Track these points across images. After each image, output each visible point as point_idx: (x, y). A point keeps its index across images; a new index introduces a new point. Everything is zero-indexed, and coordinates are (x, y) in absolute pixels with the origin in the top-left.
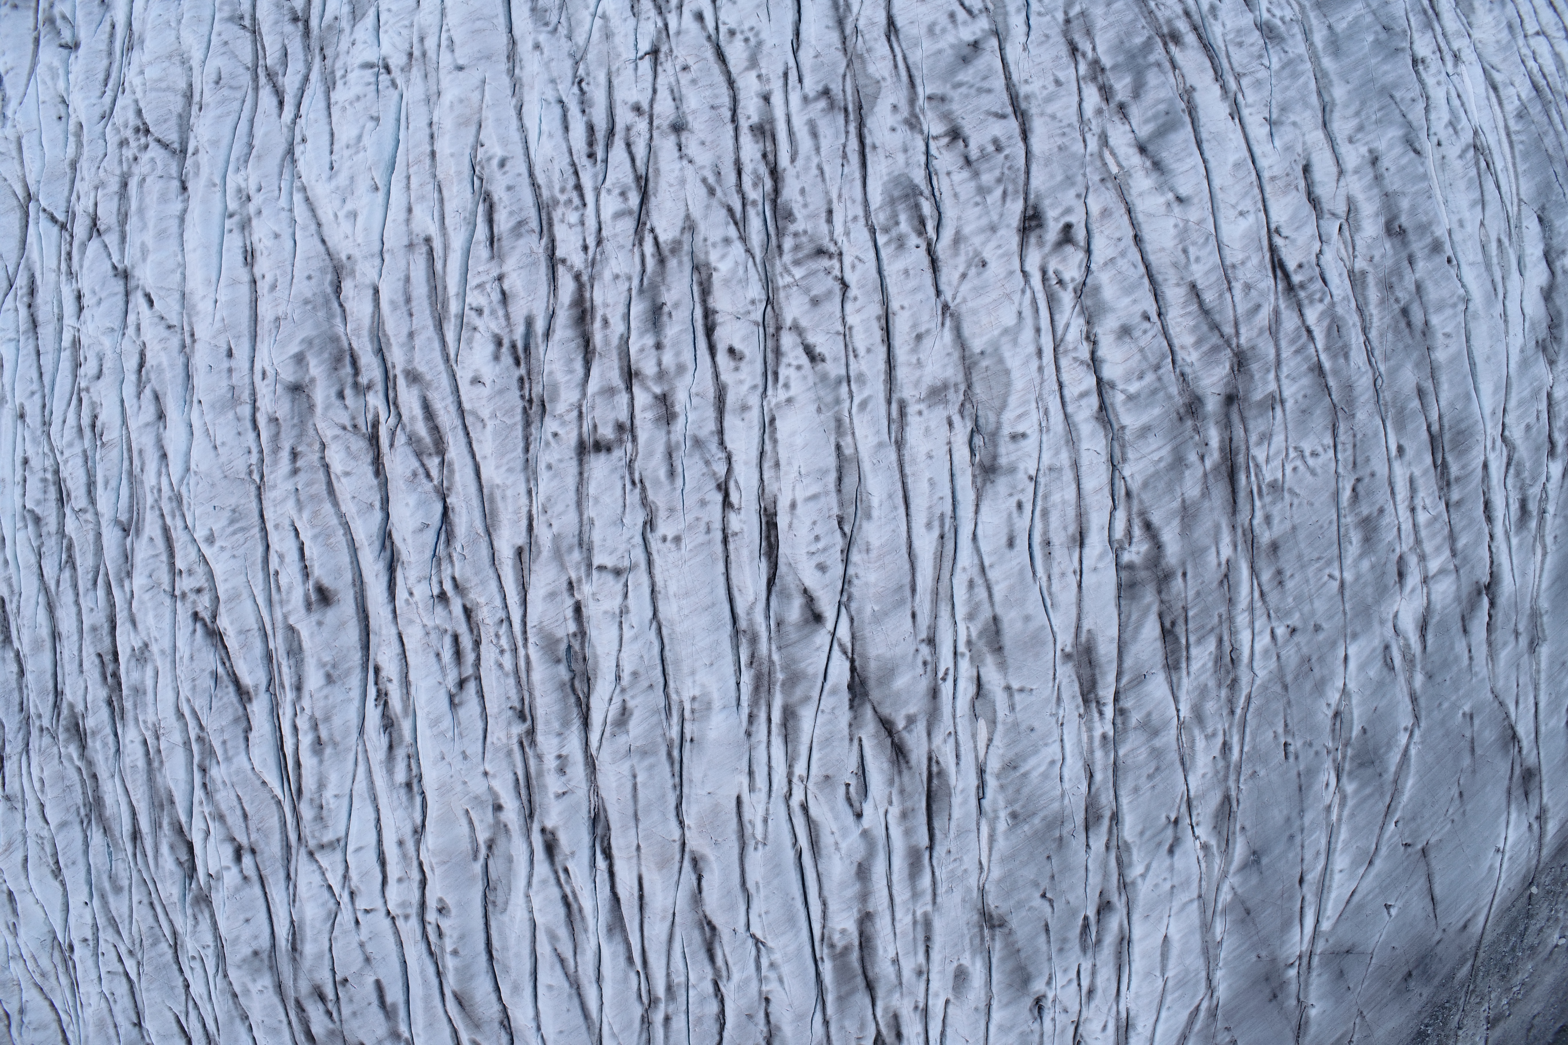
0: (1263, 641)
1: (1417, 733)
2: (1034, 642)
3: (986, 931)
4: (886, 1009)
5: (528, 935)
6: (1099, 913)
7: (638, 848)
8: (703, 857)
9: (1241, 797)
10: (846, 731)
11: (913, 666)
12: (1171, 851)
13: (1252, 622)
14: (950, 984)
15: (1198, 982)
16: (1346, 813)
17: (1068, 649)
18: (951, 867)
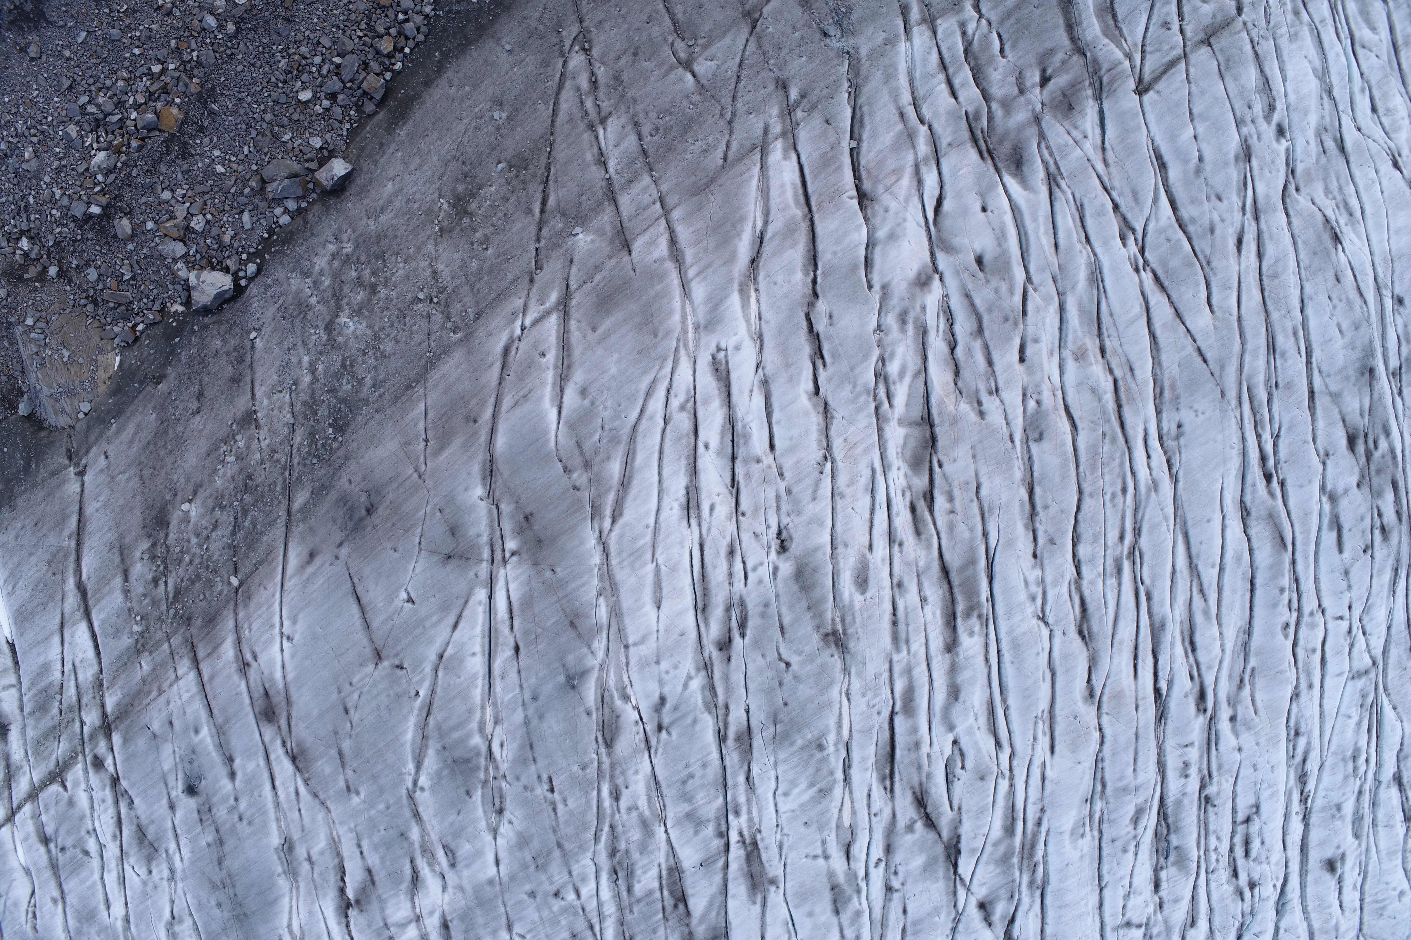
0: (587, 890)
1: (410, 784)
2: (804, 896)
3: (839, 627)
4: (929, 546)
5: (1224, 610)
6: (730, 640)
7: (1137, 707)
8: (1085, 700)
9: (595, 747)
10: (964, 817)
11: (907, 874)
12: (663, 700)
13: (599, 904)
14: (872, 573)
15: (619, 553)
16: (478, 715)
17: (773, 889)
18: (878, 700)
